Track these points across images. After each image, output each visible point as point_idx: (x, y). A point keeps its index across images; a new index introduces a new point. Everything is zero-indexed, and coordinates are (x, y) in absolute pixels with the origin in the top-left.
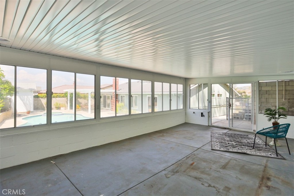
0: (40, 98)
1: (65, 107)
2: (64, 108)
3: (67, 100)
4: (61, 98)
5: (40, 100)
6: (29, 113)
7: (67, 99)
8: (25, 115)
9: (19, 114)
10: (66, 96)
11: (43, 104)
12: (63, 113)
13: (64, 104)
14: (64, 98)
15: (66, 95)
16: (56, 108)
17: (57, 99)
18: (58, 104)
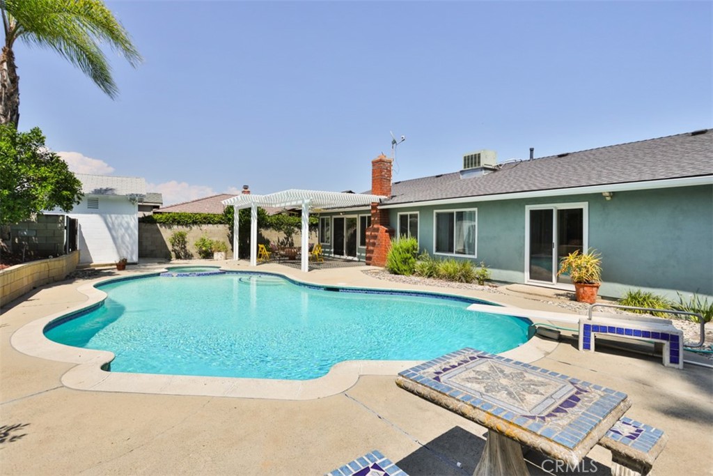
0: (158, 225)
1: (226, 252)
2: (223, 253)
3: (229, 232)
4: (216, 225)
5: (158, 231)
6: (123, 265)
7: (231, 228)
8: (110, 274)
9: (96, 268)
10: (229, 220)
11: (164, 242)
12: (223, 268)
13: (223, 243)
14: (223, 225)
15: (229, 216)
16: (200, 254)
17: (204, 227)
18: (207, 243)
